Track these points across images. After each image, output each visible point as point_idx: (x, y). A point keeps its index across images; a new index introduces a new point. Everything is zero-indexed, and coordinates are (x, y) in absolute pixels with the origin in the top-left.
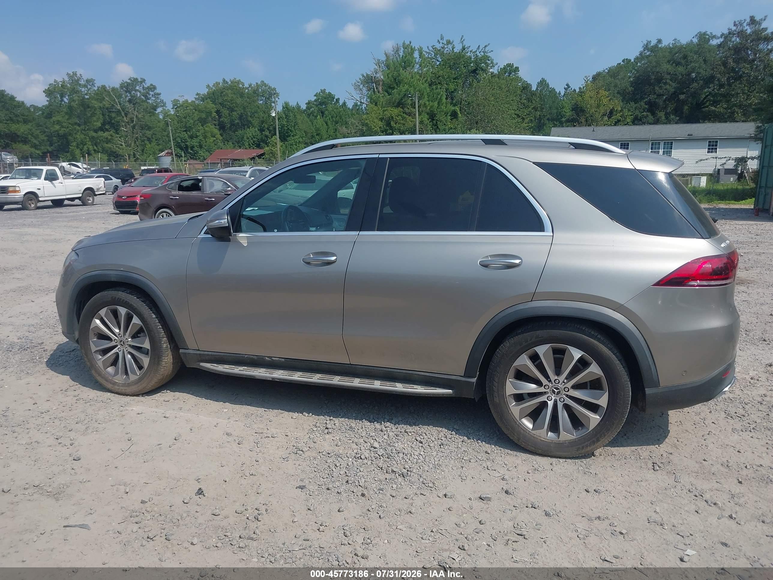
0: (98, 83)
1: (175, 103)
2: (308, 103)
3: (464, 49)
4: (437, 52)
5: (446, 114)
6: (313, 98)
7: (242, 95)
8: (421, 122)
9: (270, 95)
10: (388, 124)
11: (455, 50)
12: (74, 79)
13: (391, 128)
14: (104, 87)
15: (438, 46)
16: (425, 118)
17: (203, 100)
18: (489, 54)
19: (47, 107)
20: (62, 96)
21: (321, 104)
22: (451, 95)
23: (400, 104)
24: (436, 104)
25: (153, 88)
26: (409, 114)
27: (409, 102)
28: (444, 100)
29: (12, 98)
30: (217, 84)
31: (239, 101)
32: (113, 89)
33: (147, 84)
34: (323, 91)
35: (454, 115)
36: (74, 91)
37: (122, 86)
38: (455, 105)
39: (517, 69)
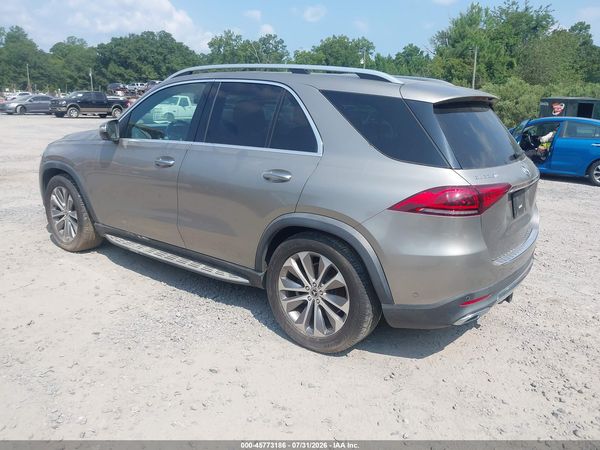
0: (244, 39)
1: (296, 53)
2: (397, 55)
3: (527, 9)
4: (503, 11)
5: (503, 64)
6: (402, 51)
7: (346, 48)
8: (478, 71)
9: (368, 48)
10: (450, 72)
11: (519, 10)
12: (229, 35)
13: (451, 74)
14: (248, 41)
15: (504, 7)
16: (483, 68)
17: (317, 51)
18: (550, 13)
19: (211, 55)
20: (219, 47)
21: (408, 55)
22: (509, 48)
23: (462, 55)
24: (494, 55)
25: (282, 42)
26: (469, 64)
27: (470, 53)
28: (503, 52)
29: (187, 48)
30: (329, 39)
31: (343, 52)
32: (255, 42)
33: (278, 39)
34: (411, 45)
35: (511, 65)
36: (227, 44)
37: (260, 40)
38: (512, 57)
39: (588, 26)
